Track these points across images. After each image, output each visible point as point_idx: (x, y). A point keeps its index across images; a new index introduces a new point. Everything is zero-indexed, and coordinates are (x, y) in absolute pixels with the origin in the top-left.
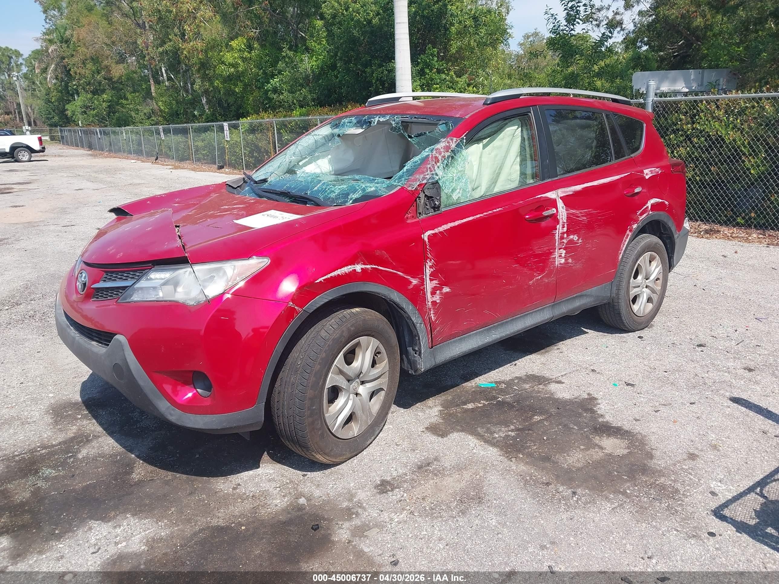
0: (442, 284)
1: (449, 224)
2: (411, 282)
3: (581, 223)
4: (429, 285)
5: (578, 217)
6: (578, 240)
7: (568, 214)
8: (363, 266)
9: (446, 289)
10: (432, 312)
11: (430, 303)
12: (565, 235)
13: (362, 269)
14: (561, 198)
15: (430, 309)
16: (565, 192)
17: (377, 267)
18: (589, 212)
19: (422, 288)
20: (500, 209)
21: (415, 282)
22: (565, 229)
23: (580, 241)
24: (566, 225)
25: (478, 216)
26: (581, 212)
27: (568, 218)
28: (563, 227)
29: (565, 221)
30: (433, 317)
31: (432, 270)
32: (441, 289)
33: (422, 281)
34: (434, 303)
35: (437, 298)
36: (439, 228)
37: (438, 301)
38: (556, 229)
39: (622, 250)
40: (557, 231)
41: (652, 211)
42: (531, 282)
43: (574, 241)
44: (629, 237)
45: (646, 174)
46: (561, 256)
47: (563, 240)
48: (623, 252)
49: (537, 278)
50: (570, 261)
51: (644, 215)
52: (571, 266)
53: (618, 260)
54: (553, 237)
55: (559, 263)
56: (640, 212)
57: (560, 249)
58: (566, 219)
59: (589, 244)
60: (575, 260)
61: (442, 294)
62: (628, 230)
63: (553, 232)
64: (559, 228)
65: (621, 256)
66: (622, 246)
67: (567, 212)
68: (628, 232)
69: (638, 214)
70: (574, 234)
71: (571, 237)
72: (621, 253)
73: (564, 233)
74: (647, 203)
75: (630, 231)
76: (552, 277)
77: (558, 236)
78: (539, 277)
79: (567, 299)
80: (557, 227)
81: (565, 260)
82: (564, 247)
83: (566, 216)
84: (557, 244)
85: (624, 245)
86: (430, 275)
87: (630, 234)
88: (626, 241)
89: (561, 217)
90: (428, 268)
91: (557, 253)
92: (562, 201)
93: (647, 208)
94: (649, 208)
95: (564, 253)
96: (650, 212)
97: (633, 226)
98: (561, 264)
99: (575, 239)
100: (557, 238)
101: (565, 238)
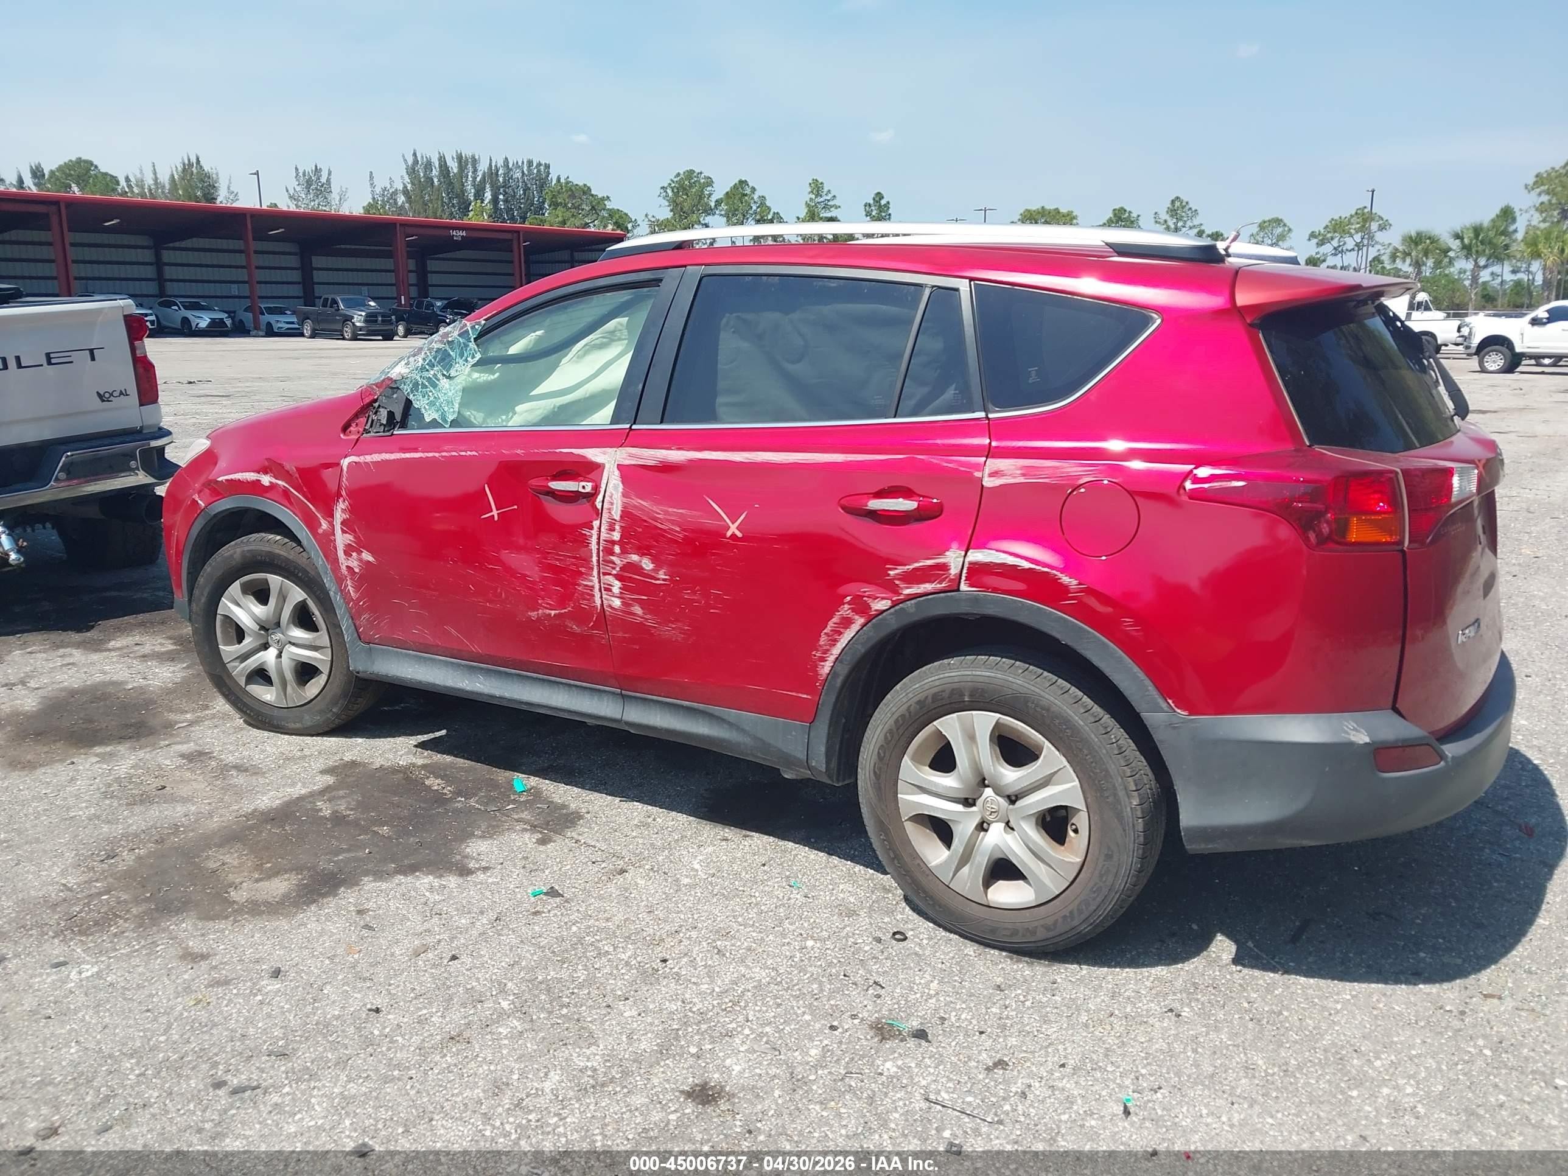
0: (360, 545)
1: (384, 454)
2: (320, 523)
3: (663, 536)
4: (342, 539)
5: (657, 519)
6: (656, 570)
7: (625, 505)
8: (274, 480)
9: (366, 556)
10: (349, 582)
11: (344, 567)
12: (617, 549)
13: (271, 482)
14: (620, 467)
15: (346, 577)
16: (631, 456)
17: (285, 485)
18: (689, 517)
19: (332, 537)
20: (474, 453)
21: (324, 524)
22: (616, 536)
23: (661, 575)
24: (617, 527)
25: (430, 455)
26: (666, 513)
27: (626, 514)
28: (611, 529)
29: (617, 518)
30: (352, 592)
31: (345, 517)
32: (358, 552)
33: (333, 527)
34: (350, 570)
35: (354, 563)
36: (366, 457)
37: (356, 570)
38: (592, 528)
39: (826, 652)
40: (595, 532)
41: (971, 586)
42: (533, 615)
43: (643, 569)
44: (855, 628)
45: (994, 474)
46: (610, 590)
47: (612, 558)
48: (832, 658)
49: (548, 612)
50: (638, 610)
51: (928, 587)
52: (641, 623)
53: (817, 674)
54: (584, 541)
55: (605, 602)
56: (900, 570)
57: (605, 574)
58: (619, 513)
59: (694, 593)
60: (651, 612)
61: (361, 560)
62: (846, 607)
63: (586, 532)
64: (600, 528)
65: (826, 668)
66: (823, 640)
67: (625, 500)
68: (845, 610)
69: (891, 573)
70: (642, 555)
71: (635, 558)
72: (823, 659)
73: (613, 543)
74: (941, 553)
75: (853, 610)
76: (593, 628)
77: (598, 543)
78: (553, 613)
79: (655, 698)
80: (596, 523)
81: (623, 603)
82: (614, 572)
83: (620, 508)
84: (595, 559)
85: (836, 641)
86: (342, 523)
87: (860, 621)
88: (840, 633)
89: (606, 506)
90: (340, 510)
91: (595, 579)
92: (617, 473)
93: (944, 567)
94: (954, 571)
95: (617, 586)
96: (964, 587)
97: (870, 601)
98: (610, 606)
99: (644, 566)
100: (594, 546)
101: (618, 556)
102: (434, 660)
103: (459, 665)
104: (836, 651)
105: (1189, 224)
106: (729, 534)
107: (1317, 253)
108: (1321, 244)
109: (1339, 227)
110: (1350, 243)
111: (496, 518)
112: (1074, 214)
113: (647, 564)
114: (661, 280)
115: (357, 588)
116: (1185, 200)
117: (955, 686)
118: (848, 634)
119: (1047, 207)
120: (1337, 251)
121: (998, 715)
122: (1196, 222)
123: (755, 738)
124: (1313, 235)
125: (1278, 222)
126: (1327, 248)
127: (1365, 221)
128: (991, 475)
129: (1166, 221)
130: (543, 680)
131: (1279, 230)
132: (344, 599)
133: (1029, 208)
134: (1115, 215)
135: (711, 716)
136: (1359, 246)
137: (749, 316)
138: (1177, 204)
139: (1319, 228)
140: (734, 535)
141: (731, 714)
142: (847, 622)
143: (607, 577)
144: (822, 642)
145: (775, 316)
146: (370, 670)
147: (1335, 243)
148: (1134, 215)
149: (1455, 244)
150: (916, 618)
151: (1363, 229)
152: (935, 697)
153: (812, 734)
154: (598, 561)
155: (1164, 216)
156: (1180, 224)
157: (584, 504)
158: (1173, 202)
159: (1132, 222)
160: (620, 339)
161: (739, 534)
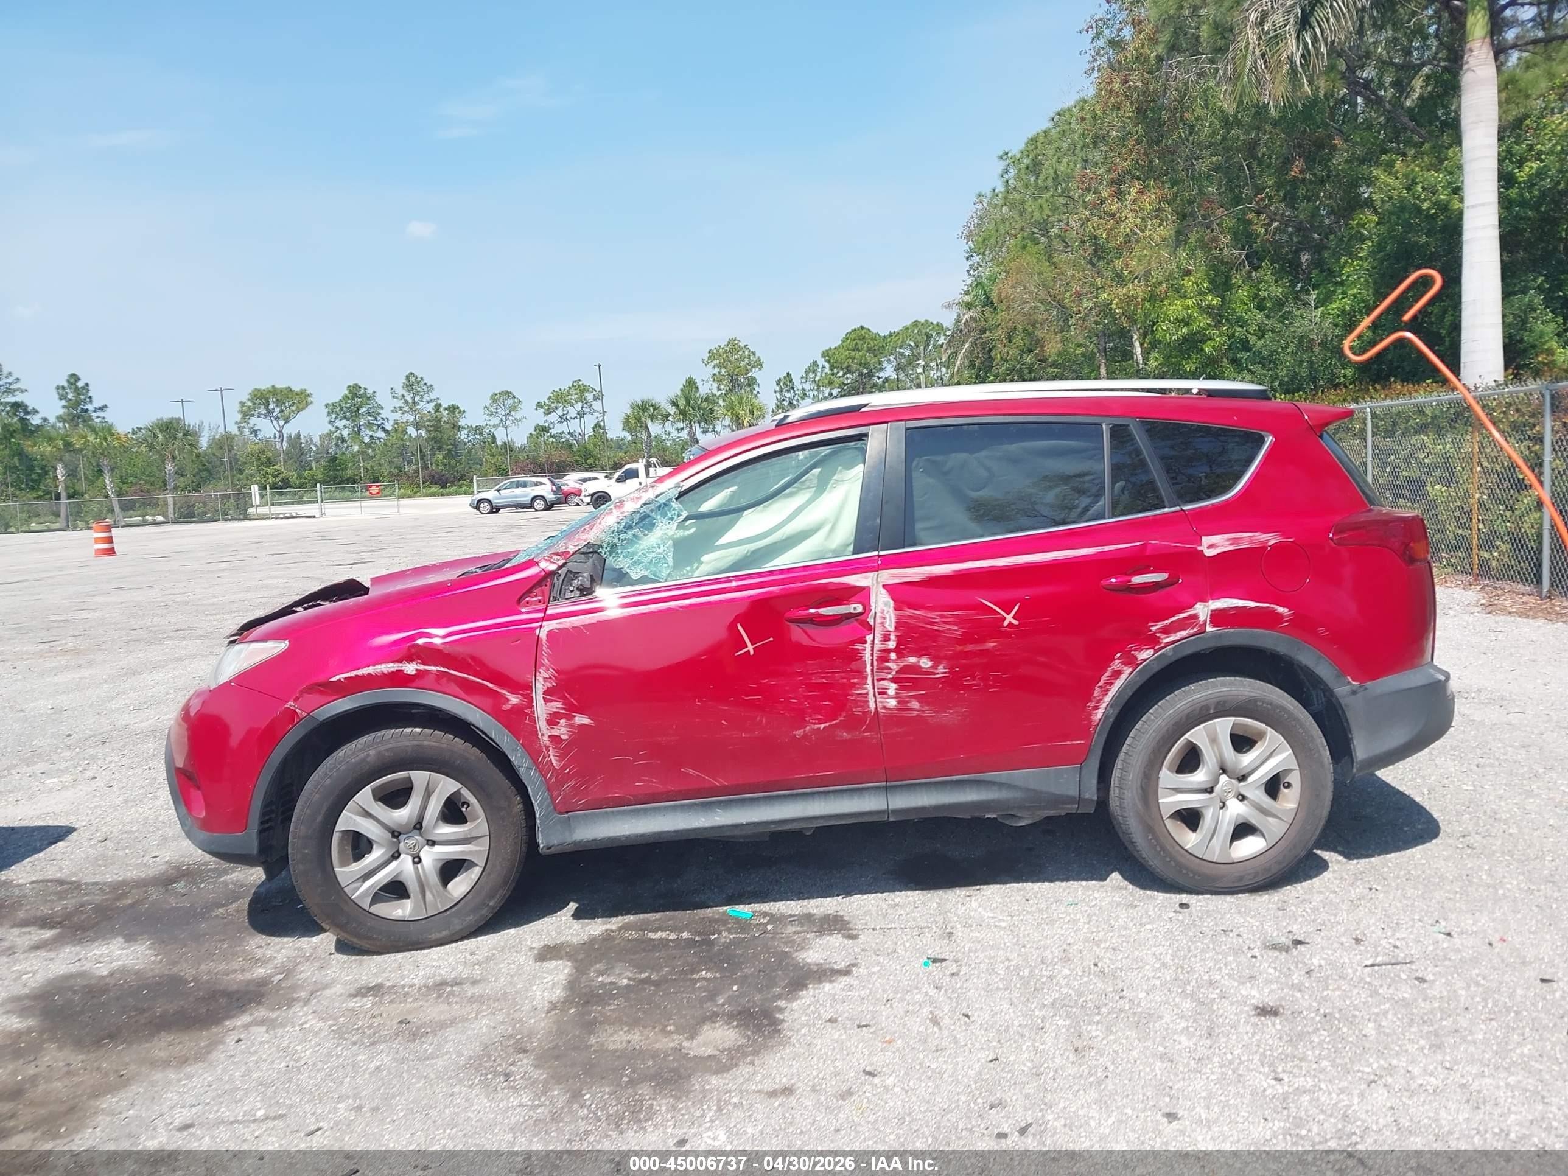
0: (572, 710)
2: (508, 700)
3: (943, 636)
4: (542, 710)
5: (933, 624)
6: (935, 666)
7: (898, 618)
8: (422, 667)
9: (581, 720)
10: (551, 753)
11: (546, 738)
12: (893, 656)
13: (418, 670)
14: (885, 586)
15: (547, 748)
16: (894, 576)
17: (446, 670)
18: (966, 615)
19: (528, 711)
21: (514, 700)
22: (892, 644)
23: (941, 669)
24: (893, 637)
26: (942, 616)
27: (900, 624)
28: (886, 639)
29: (892, 629)
30: (554, 761)
31: (549, 685)
32: (569, 718)
33: (530, 700)
34: (555, 739)
35: (562, 730)
37: (563, 737)
38: (865, 642)
39: (1099, 702)
40: (868, 646)
41: (1214, 626)
42: (799, 733)
43: (921, 667)
44: (1124, 677)
45: (1210, 547)
46: (885, 693)
47: (887, 664)
48: (1104, 705)
49: (817, 726)
50: (915, 704)
51: (1184, 633)
52: (918, 715)
53: (1090, 721)
54: (857, 656)
55: (879, 705)
56: (1160, 625)
57: (879, 680)
58: (893, 625)
59: (973, 678)
60: (928, 704)
61: (572, 726)
62: (1117, 662)
63: (858, 646)
64: (873, 641)
65: (1099, 714)
66: (1097, 692)
67: (898, 613)
68: (1116, 664)
69: (1153, 629)
70: (920, 656)
71: (912, 660)
72: (1096, 708)
73: (889, 651)
74: (1192, 606)
75: (1122, 663)
76: (864, 731)
77: (872, 655)
78: (822, 726)
79: (923, 781)
80: (869, 638)
81: (899, 702)
82: (890, 676)
83: (894, 620)
84: (869, 669)
85: (1108, 690)
86: (544, 693)
87: (1128, 670)
88: (1111, 684)
89: (878, 621)
90: (541, 680)
91: (869, 687)
92: (883, 591)
93: (1195, 617)
94: (1202, 619)
95: (892, 688)
96: (1209, 629)
97: (1136, 653)
98: (885, 707)
99: (922, 665)
100: (867, 657)
101: (894, 661)
102: (659, 808)
103: (690, 806)
104: (1107, 699)
105: (426, 398)
106: (1006, 623)
107: (546, 421)
108: (548, 412)
109: (560, 398)
110: (573, 412)
111: (752, 652)
112: (308, 392)
113: (925, 663)
114: (866, 435)
115: (561, 757)
116: (419, 376)
117: (1203, 704)
118: (1118, 683)
119: (278, 386)
120: (563, 419)
121: (1233, 719)
122: (433, 396)
123: (1028, 790)
124: (539, 405)
125: (508, 394)
126: (554, 417)
127: (582, 392)
128: (1209, 547)
129: (403, 396)
130: (797, 795)
131: (510, 402)
132: (541, 772)
133: (258, 387)
134: (350, 392)
135: (978, 783)
136: (581, 415)
137: (939, 458)
138: (412, 379)
139: (544, 399)
140: (1010, 624)
141: (1003, 776)
142: (1117, 674)
143: (882, 682)
144: (1095, 695)
145: (963, 456)
146: (569, 840)
147: (560, 412)
148: (370, 391)
149: (672, 410)
150: (1174, 659)
151: (581, 399)
152: (1188, 716)
153: (1083, 773)
154: (872, 670)
155: (401, 391)
156: (417, 398)
157: (853, 623)
158: (407, 377)
159: (368, 398)
160: (809, 488)
161: (1015, 622)
